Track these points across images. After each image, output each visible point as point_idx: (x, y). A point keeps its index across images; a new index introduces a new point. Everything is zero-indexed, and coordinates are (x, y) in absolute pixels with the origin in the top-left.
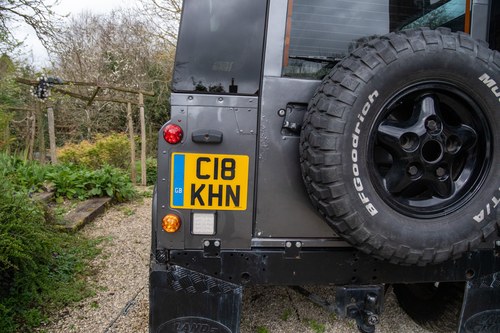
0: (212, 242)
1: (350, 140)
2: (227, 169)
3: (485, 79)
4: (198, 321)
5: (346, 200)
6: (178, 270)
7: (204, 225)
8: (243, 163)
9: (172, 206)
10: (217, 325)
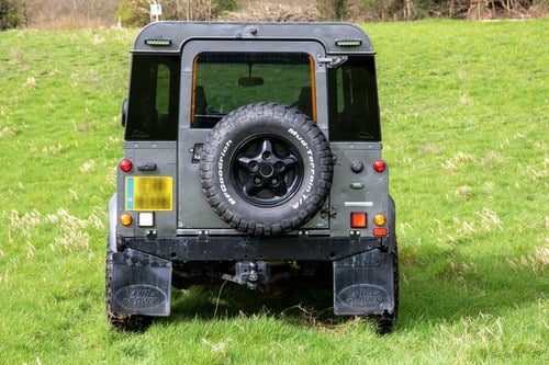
0: (151, 232)
1: (217, 166)
2: (160, 186)
3: (291, 131)
4: (143, 288)
5: (218, 196)
6: (130, 251)
7: (146, 220)
8: (169, 181)
9: (127, 209)
10: (156, 290)
